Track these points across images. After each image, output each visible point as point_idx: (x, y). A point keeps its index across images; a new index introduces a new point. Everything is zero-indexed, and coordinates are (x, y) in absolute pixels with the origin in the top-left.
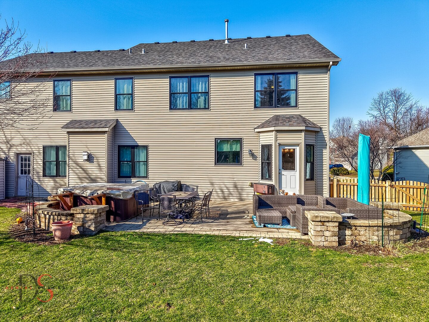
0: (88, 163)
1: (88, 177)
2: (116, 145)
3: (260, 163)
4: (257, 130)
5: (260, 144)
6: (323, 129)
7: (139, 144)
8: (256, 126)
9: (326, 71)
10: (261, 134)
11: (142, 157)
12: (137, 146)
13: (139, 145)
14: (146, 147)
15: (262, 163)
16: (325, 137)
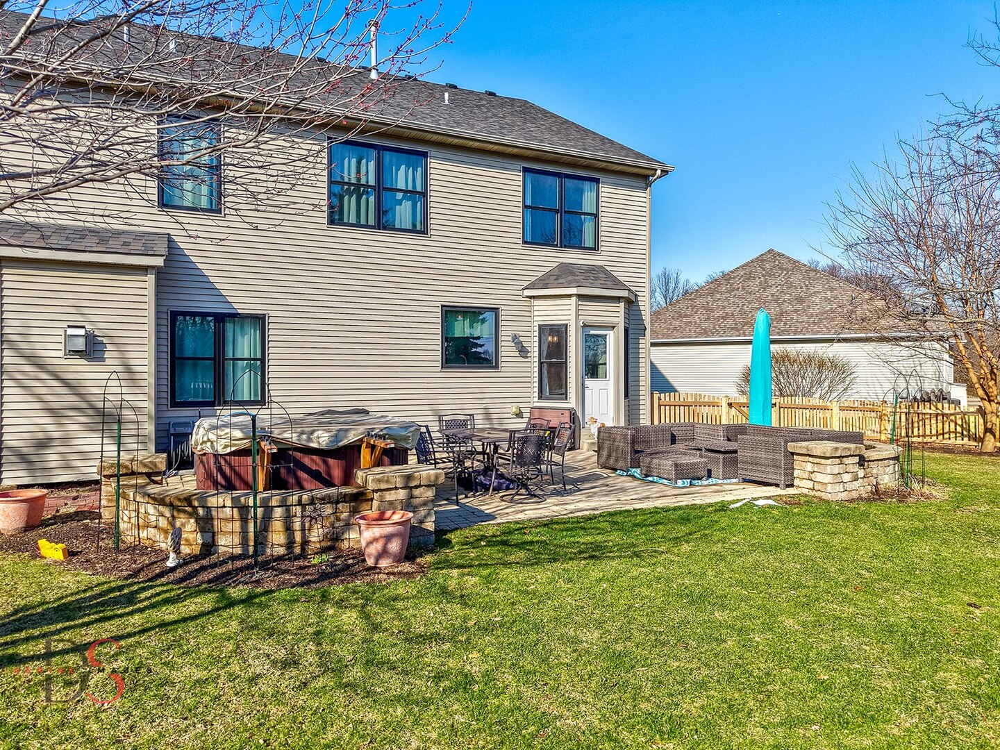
0: (83, 362)
1: (84, 405)
2: (165, 309)
3: (536, 364)
4: (527, 293)
5: (536, 324)
6: (639, 298)
7: (239, 311)
8: (526, 284)
9: (644, 185)
10: (537, 302)
11: (243, 345)
12: (235, 316)
13: (239, 314)
14: (259, 321)
15: (541, 364)
16: (643, 313)
